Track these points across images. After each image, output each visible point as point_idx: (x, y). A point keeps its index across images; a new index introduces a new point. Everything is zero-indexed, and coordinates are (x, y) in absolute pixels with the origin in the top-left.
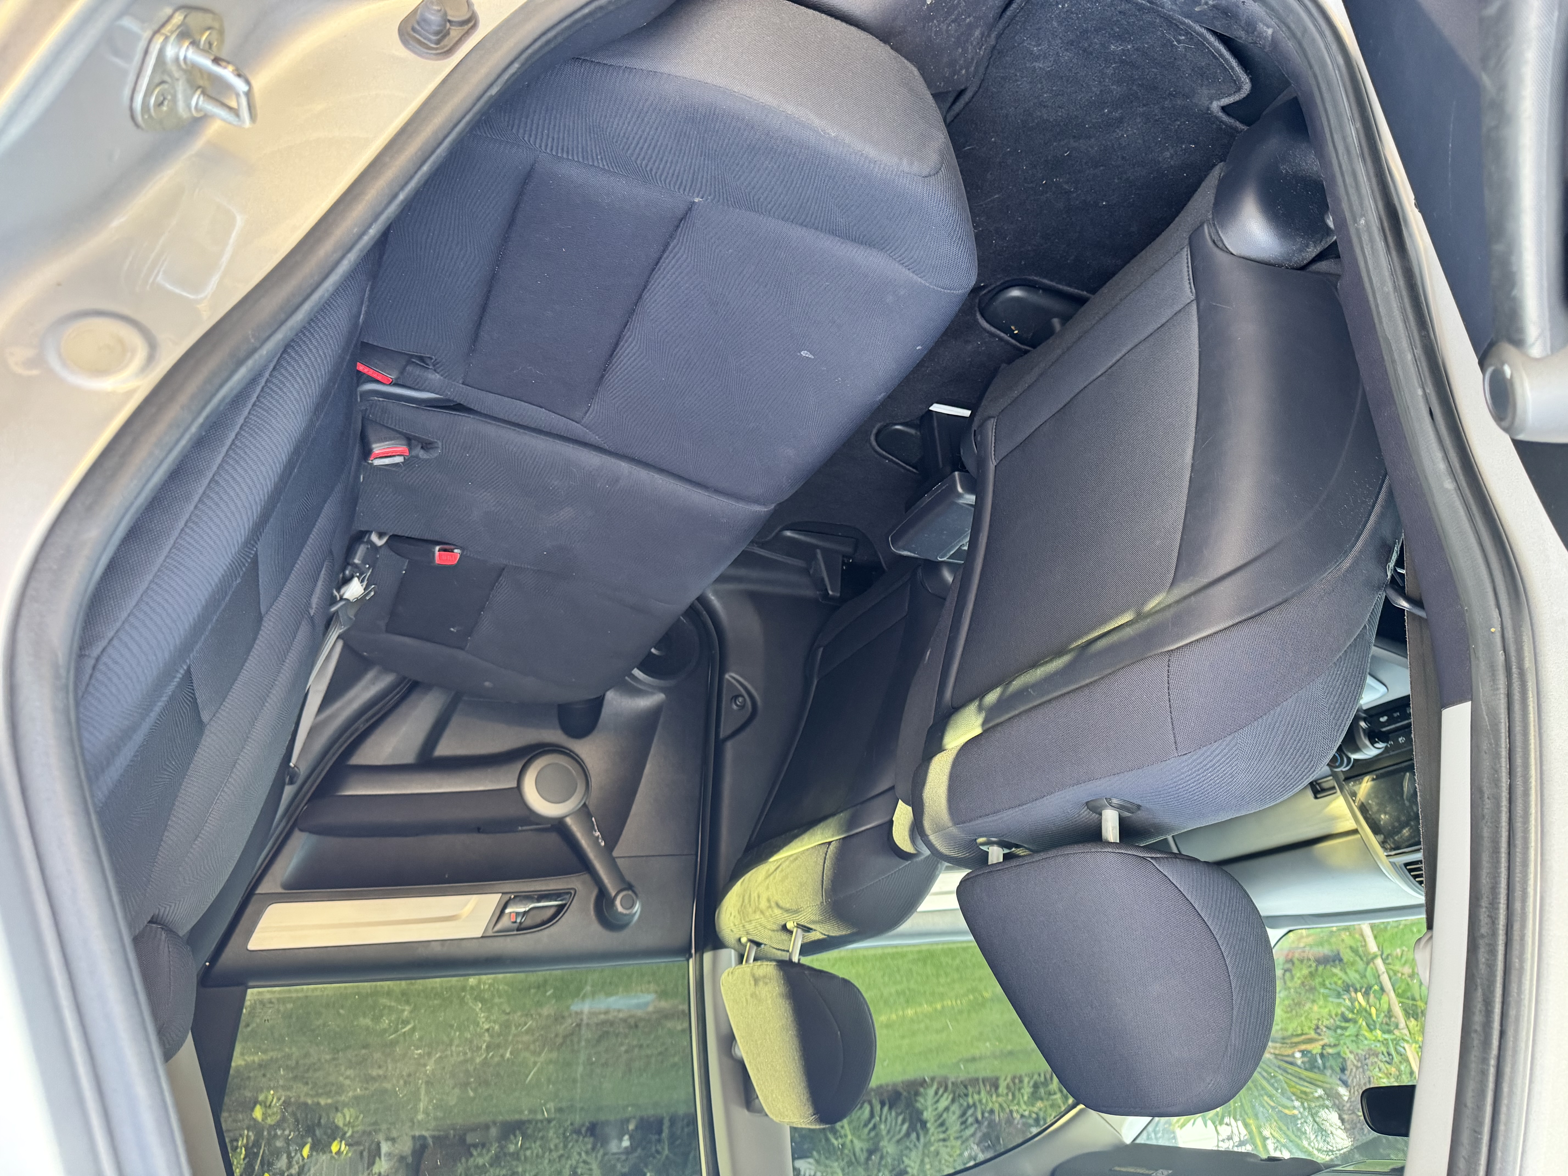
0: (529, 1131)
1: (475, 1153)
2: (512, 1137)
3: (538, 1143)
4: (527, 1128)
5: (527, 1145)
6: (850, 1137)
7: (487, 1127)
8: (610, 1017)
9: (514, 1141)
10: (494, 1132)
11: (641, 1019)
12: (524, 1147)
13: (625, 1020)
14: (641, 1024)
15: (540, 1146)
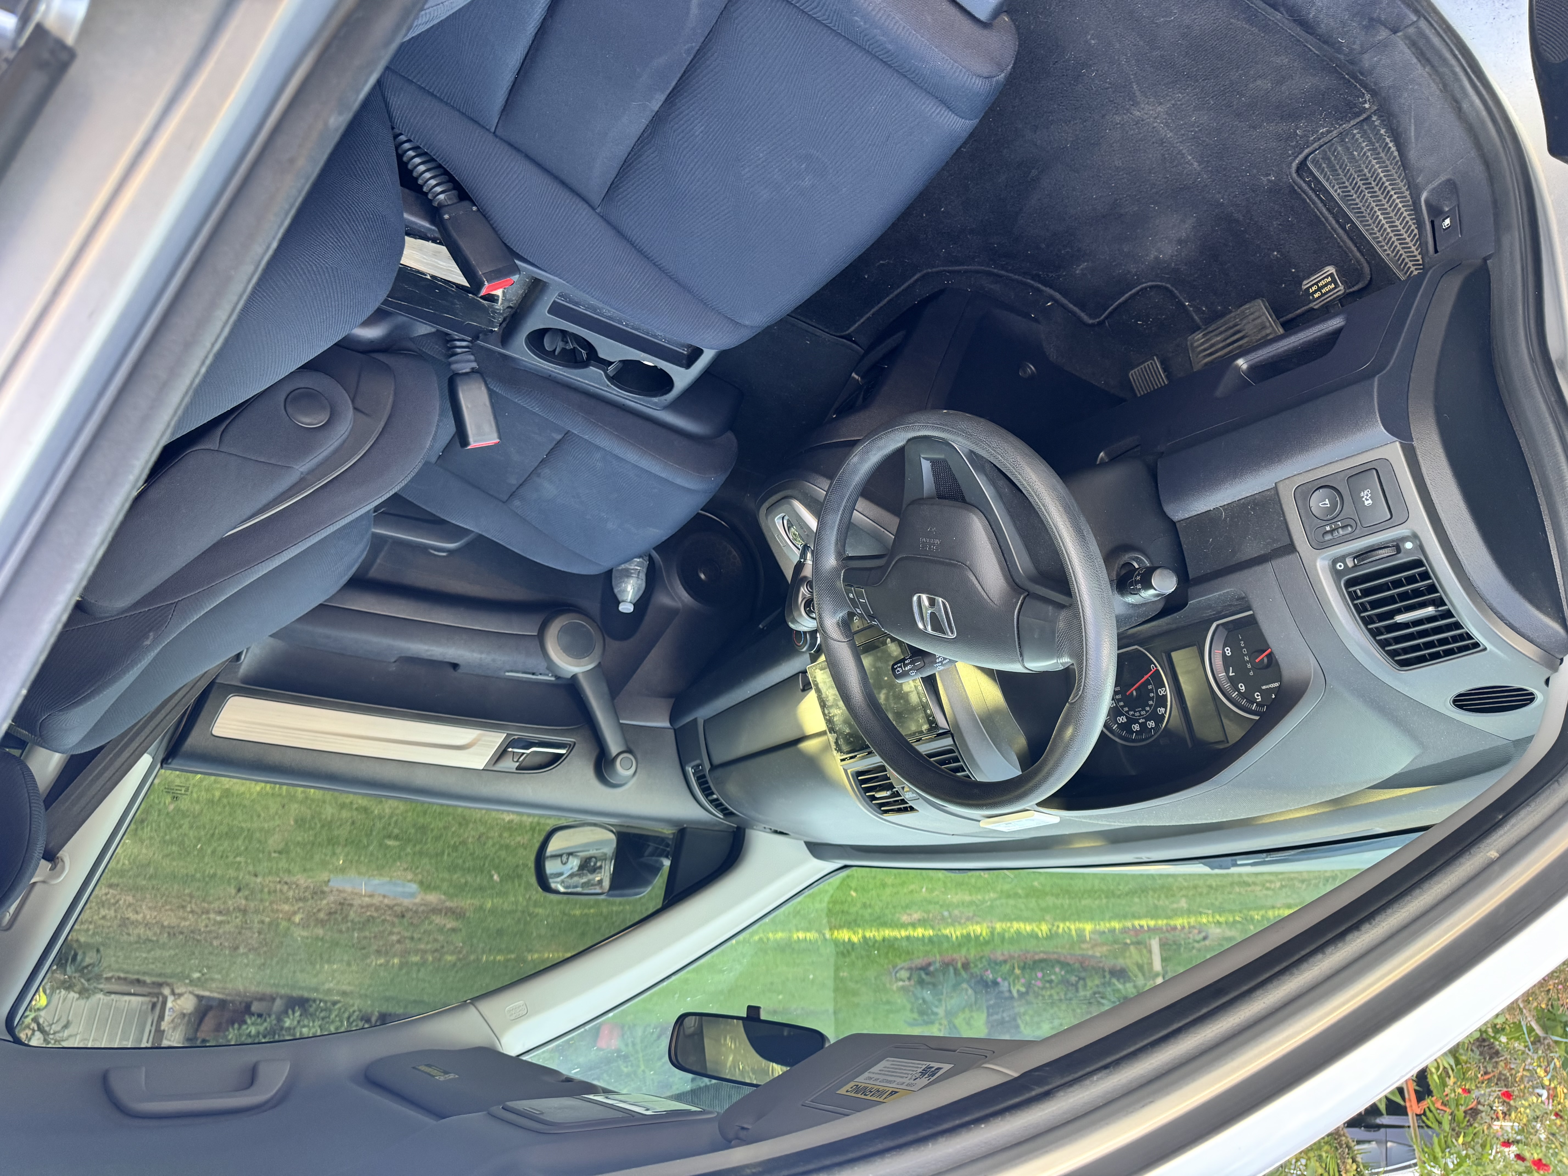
0: (312, 1010)
1: (249, 1021)
2: (290, 1012)
3: (317, 1023)
4: (311, 1006)
5: (306, 1022)
6: (643, 1067)
7: (273, 999)
8: (376, 901)
9: (291, 1017)
10: (278, 1004)
11: (408, 910)
12: (301, 1023)
13: (390, 908)
14: (408, 915)
15: (320, 1026)
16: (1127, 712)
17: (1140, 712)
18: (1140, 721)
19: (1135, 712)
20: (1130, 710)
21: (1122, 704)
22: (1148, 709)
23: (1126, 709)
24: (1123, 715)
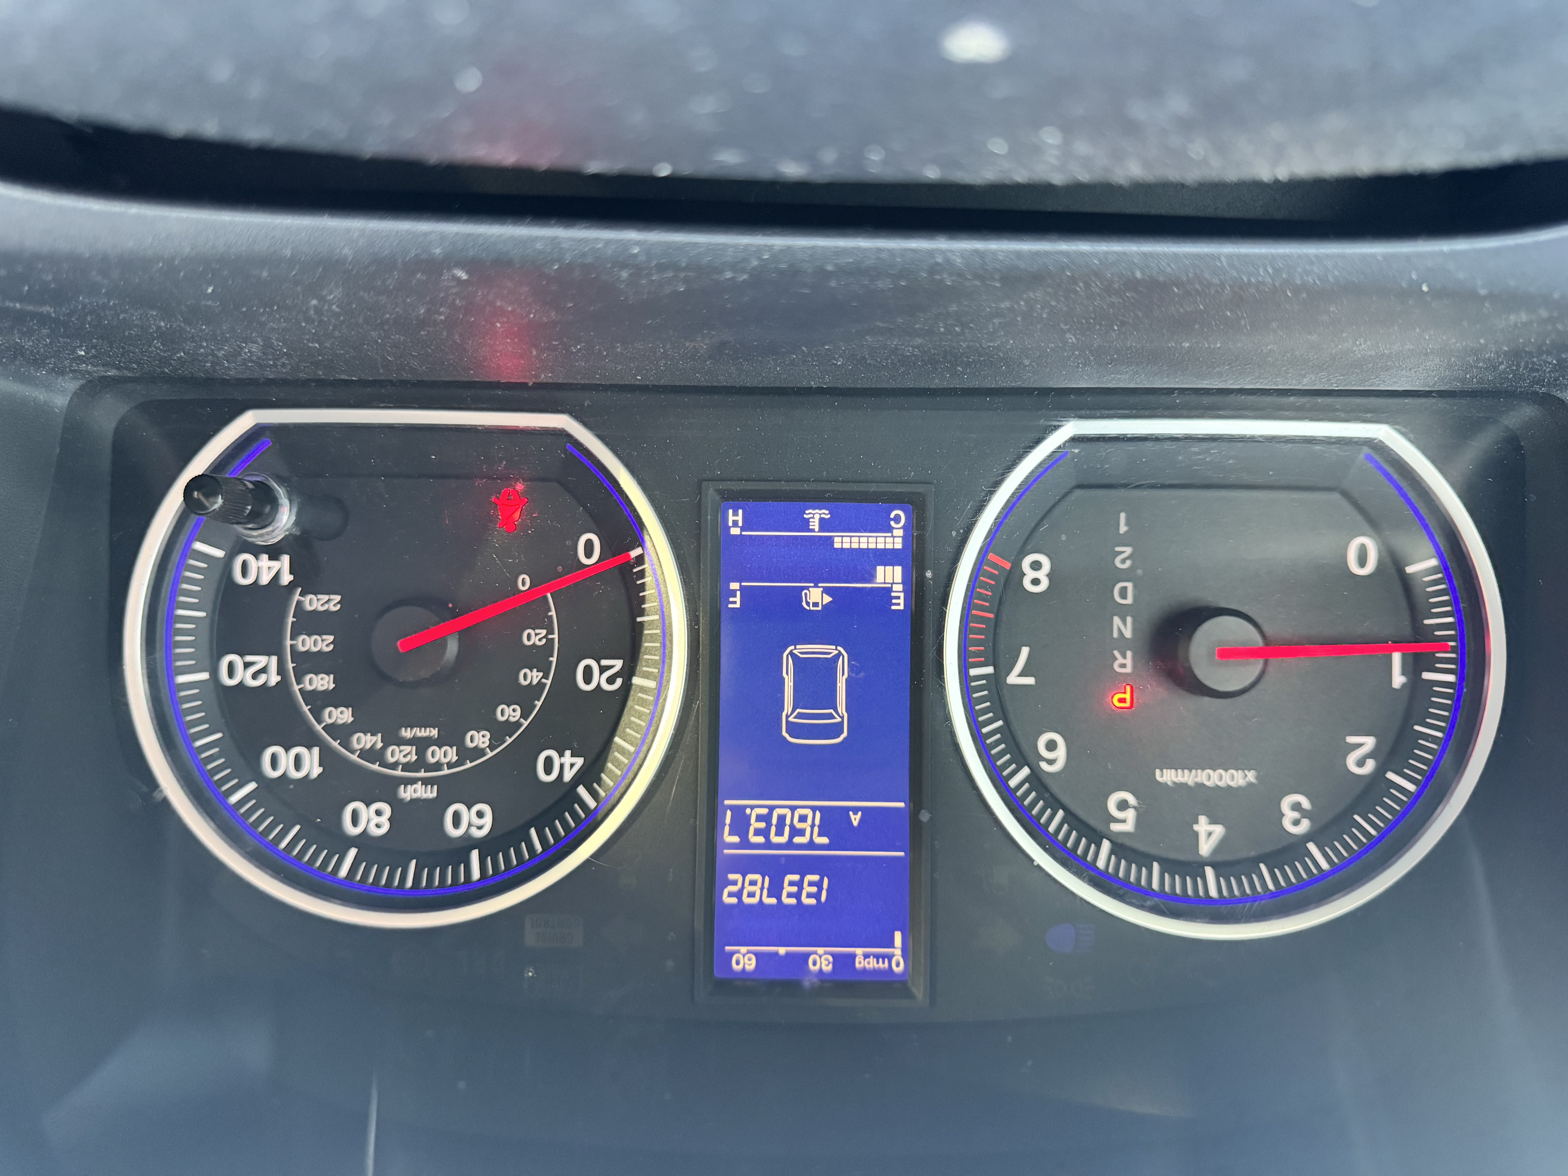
16: (341, 732)
17: (422, 745)
18: (407, 793)
19: (392, 739)
20: (359, 725)
21: (323, 682)
22: (479, 739)
23: (343, 715)
24: (311, 740)
